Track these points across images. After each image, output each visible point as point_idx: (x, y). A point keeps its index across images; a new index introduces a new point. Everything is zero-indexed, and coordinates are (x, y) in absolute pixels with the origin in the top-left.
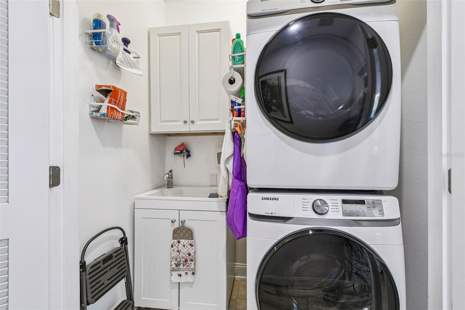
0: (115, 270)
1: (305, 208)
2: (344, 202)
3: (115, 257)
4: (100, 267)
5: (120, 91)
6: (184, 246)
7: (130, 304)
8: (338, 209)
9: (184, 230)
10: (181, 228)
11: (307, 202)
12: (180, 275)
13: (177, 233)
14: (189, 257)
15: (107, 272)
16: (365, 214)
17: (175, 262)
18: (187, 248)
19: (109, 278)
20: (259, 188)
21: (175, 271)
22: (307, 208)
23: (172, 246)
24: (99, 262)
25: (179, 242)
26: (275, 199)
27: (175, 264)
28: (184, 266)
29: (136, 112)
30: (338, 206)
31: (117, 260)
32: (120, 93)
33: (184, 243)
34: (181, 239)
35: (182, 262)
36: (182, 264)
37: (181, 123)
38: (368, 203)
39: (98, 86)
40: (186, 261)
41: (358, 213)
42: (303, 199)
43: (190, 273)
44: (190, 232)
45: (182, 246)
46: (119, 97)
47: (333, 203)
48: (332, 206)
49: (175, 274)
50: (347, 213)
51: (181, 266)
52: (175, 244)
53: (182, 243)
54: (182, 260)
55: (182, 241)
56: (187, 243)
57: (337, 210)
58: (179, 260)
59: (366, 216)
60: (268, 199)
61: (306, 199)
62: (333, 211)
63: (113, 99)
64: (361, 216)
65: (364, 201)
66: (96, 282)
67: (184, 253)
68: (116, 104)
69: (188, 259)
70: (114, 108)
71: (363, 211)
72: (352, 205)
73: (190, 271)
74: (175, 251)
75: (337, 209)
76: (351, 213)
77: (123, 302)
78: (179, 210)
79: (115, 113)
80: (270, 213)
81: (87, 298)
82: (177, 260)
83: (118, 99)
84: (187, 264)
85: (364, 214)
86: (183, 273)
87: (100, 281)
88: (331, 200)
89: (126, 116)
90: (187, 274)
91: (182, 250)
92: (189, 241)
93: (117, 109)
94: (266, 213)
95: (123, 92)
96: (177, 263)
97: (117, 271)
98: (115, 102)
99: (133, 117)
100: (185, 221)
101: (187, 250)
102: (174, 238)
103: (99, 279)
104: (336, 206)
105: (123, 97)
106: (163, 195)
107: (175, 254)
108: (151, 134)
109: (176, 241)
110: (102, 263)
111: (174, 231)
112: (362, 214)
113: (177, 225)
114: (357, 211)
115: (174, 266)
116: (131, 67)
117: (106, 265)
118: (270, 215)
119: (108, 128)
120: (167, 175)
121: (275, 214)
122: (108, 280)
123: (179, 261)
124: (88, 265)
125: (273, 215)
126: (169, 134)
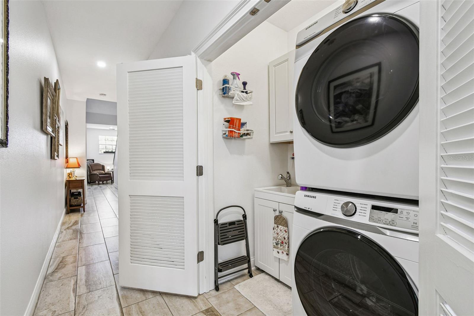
0: (236, 233)
1: (335, 208)
2: (374, 207)
3: (237, 224)
4: (227, 227)
5: (235, 120)
6: (281, 230)
7: (247, 259)
8: (366, 213)
9: (281, 219)
10: (279, 217)
11: (338, 203)
12: (278, 252)
13: (277, 219)
14: (284, 240)
15: (231, 231)
16: (394, 223)
17: (275, 241)
18: (283, 233)
19: (232, 235)
20: (312, 188)
21: (275, 248)
22: (337, 208)
23: (274, 229)
24: (226, 224)
25: (278, 227)
26: (314, 197)
27: (275, 242)
28: (281, 246)
29: (250, 130)
30: (366, 211)
31: (238, 227)
32: (235, 121)
33: (281, 228)
34: (279, 225)
35: (280, 243)
36: (280, 244)
37: (289, 133)
38: (401, 212)
39: (225, 119)
40: (282, 243)
41: (386, 221)
42: (335, 200)
43: (285, 253)
44: (284, 220)
45: (279, 231)
46: (235, 123)
47: (362, 207)
48: (360, 210)
49: (276, 250)
50: (374, 220)
51: (279, 245)
52: (275, 227)
53: (279, 228)
54: (280, 241)
55: (280, 226)
56: (283, 229)
57: (364, 215)
58: (277, 240)
59: (395, 226)
60: (308, 196)
61: (338, 200)
62: (359, 215)
63: (231, 125)
64: (389, 224)
65: (398, 209)
66: (224, 234)
67: (281, 236)
68: (234, 128)
69: (284, 242)
70: (233, 131)
71: (393, 220)
72: (382, 212)
73: (285, 251)
74: (275, 233)
75: (364, 213)
76: (378, 220)
77: (244, 256)
78: (279, 202)
79: (233, 133)
80: (308, 208)
81: (218, 240)
82: (276, 240)
83: (235, 125)
84: (283, 246)
85: (392, 223)
86: (280, 251)
87: (226, 235)
88: (361, 204)
89: (241, 134)
90: (283, 253)
91: (280, 234)
92: (284, 227)
93: (234, 131)
94: (305, 208)
95: (238, 120)
96: (277, 242)
97: (238, 234)
98: (233, 127)
99: (248, 134)
100: (283, 212)
101: (283, 235)
102: (275, 223)
103: (226, 234)
104: (364, 210)
105: (238, 122)
106: (281, 191)
107: (276, 235)
108: (271, 143)
109: (276, 225)
110: (228, 224)
111: (275, 218)
112: (391, 223)
113: (277, 213)
114: (385, 219)
115: (275, 244)
116: (244, 101)
117: (231, 227)
118: (307, 209)
119: (235, 143)
120: (281, 175)
121: (311, 209)
122: (232, 236)
123: (278, 242)
124: (220, 224)
125: (309, 210)
126: (289, 142)
